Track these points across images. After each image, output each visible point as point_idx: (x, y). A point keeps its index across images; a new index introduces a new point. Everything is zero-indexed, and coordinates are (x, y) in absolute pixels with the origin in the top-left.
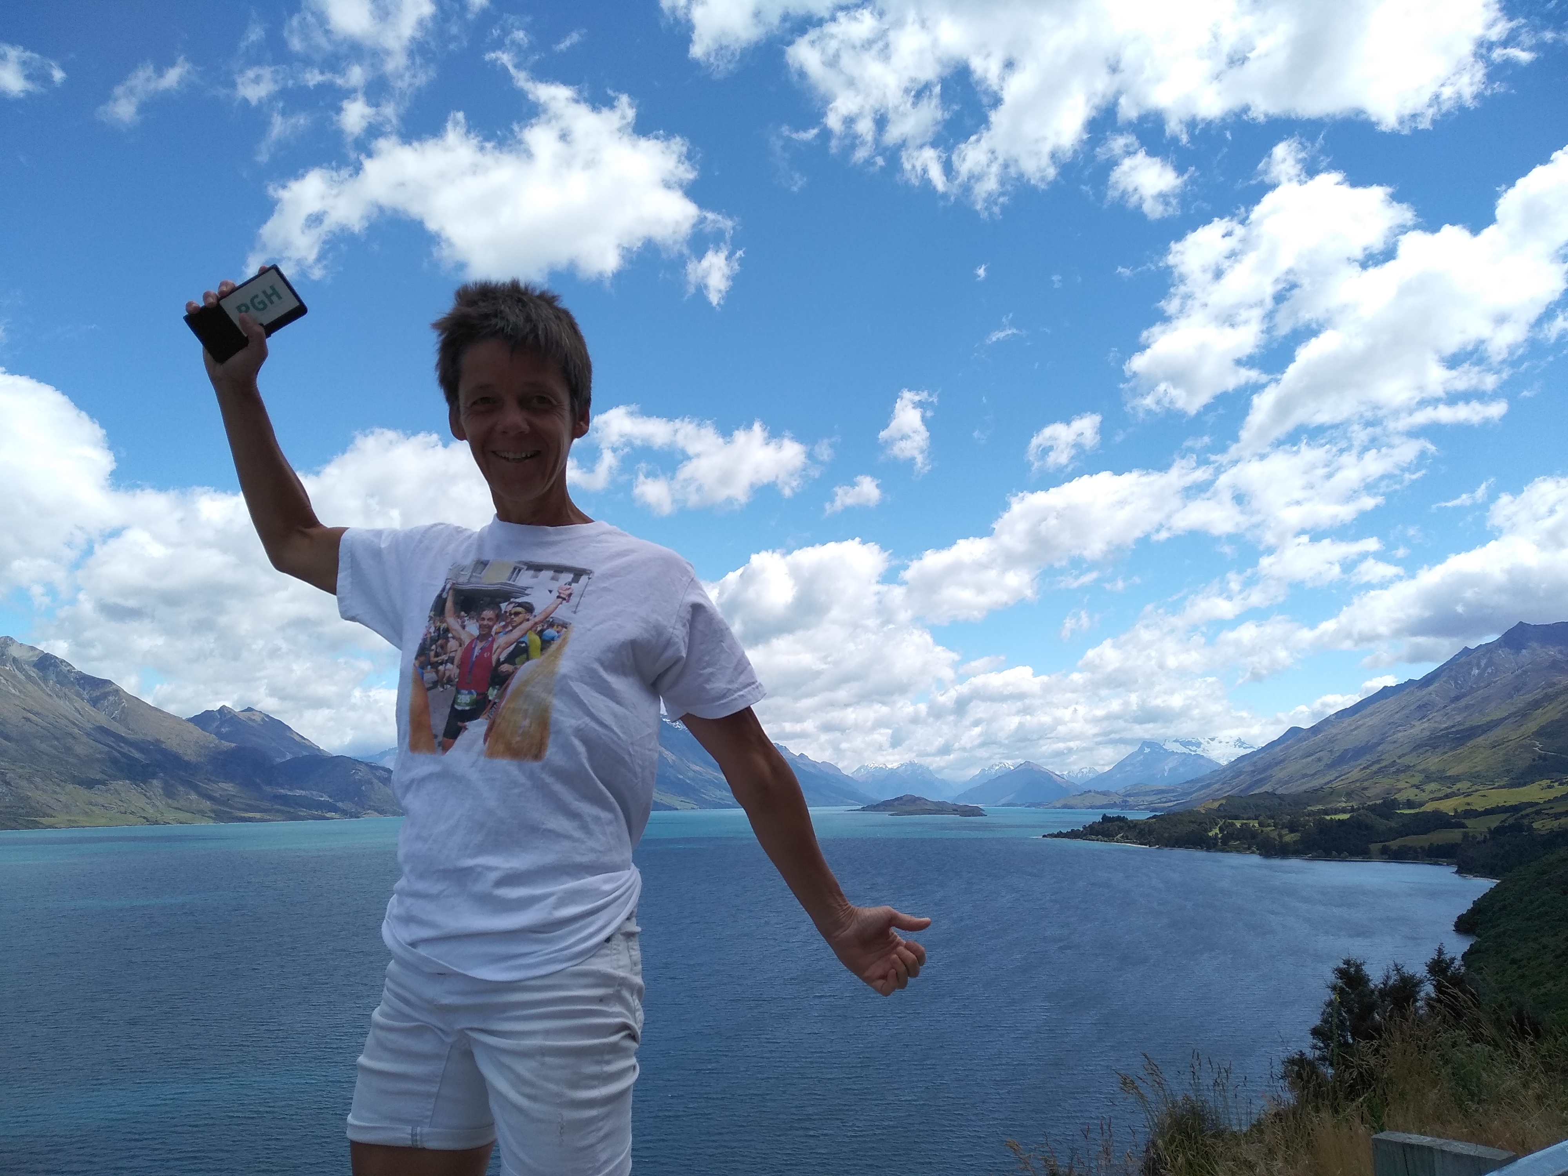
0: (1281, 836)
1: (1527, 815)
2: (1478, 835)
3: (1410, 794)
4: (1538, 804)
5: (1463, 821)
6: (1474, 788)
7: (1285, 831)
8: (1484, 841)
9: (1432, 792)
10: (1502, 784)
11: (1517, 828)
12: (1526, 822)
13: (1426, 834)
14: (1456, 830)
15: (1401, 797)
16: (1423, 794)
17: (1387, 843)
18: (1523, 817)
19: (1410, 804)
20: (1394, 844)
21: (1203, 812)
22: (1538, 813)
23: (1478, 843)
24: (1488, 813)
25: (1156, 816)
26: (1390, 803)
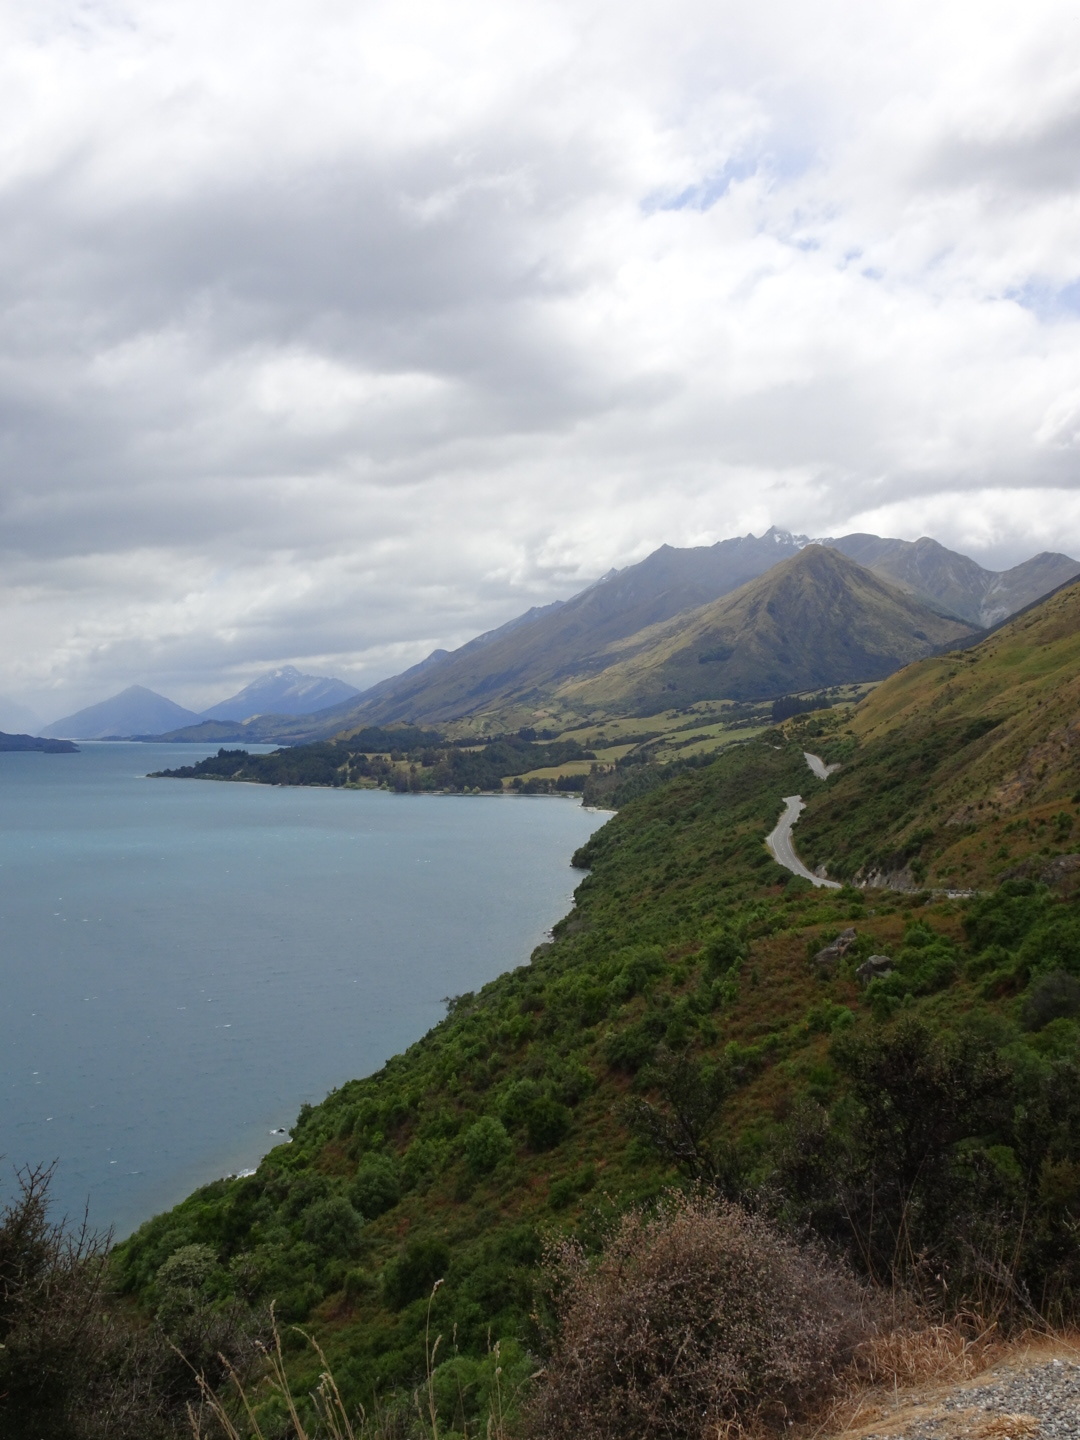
0: (413, 770)
1: (652, 745)
2: (605, 767)
3: (548, 723)
4: (662, 734)
5: (594, 752)
6: (608, 718)
7: (418, 765)
8: (611, 772)
9: (568, 722)
10: (632, 713)
11: (642, 759)
12: (649, 753)
13: (556, 766)
14: (586, 762)
15: (538, 727)
16: (560, 724)
17: (519, 777)
18: (648, 747)
19: (547, 735)
20: (525, 778)
21: (334, 744)
22: (662, 742)
23: (605, 775)
24: (617, 743)
25: (281, 750)
26: (527, 734)
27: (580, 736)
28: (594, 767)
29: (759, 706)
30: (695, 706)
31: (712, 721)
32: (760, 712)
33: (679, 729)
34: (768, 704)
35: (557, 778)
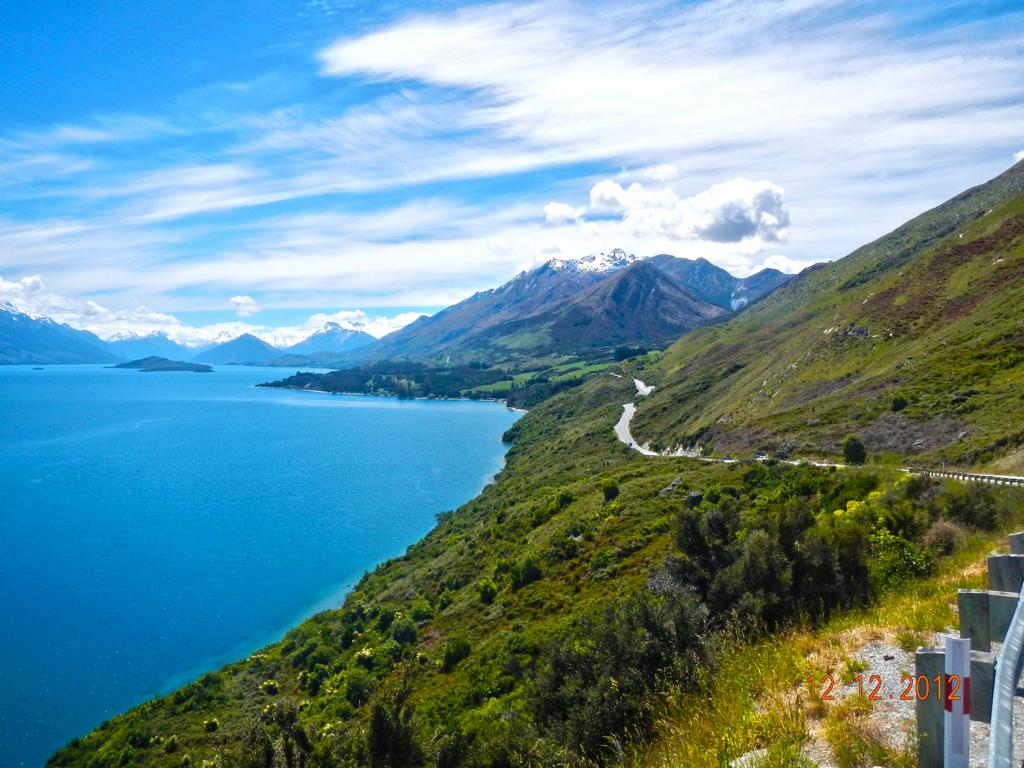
0: (409, 385)
4: (552, 367)
6: (520, 357)
7: (413, 383)
8: (523, 389)
9: (497, 359)
11: (540, 380)
12: (545, 377)
13: (491, 384)
16: (492, 360)
17: (470, 390)
18: (544, 374)
20: (474, 391)
21: (364, 369)
22: (551, 372)
23: (519, 390)
24: (526, 371)
25: (332, 373)
27: (505, 368)
28: (513, 385)
32: (607, 355)
33: (561, 364)
34: (612, 351)
35: (491, 391)
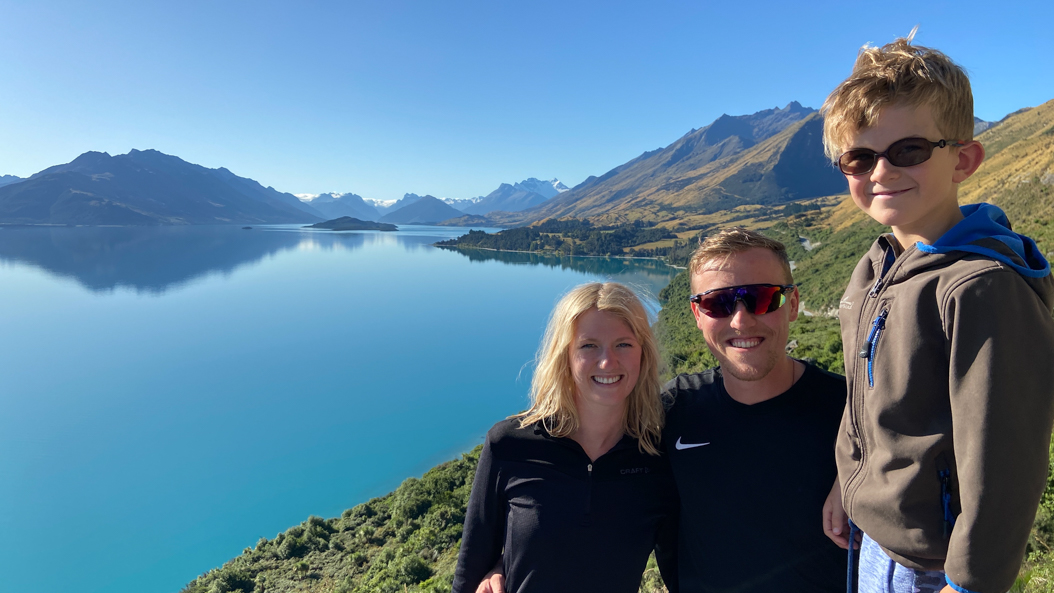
0: (574, 243)
2: (682, 243)
3: (651, 218)
5: (677, 234)
6: (685, 214)
9: (662, 217)
10: (701, 212)
14: (672, 240)
15: (646, 220)
16: (658, 218)
19: (651, 224)
20: (637, 248)
21: (532, 228)
24: (690, 229)
25: (503, 231)
26: (638, 224)
27: (670, 225)
28: (676, 242)
29: (776, 208)
30: (738, 208)
31: (747, 217)
32: (776, 212)
33: (728, 221)
34: (782, 207)
35: (654, 249)
